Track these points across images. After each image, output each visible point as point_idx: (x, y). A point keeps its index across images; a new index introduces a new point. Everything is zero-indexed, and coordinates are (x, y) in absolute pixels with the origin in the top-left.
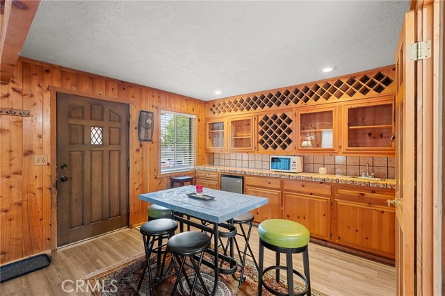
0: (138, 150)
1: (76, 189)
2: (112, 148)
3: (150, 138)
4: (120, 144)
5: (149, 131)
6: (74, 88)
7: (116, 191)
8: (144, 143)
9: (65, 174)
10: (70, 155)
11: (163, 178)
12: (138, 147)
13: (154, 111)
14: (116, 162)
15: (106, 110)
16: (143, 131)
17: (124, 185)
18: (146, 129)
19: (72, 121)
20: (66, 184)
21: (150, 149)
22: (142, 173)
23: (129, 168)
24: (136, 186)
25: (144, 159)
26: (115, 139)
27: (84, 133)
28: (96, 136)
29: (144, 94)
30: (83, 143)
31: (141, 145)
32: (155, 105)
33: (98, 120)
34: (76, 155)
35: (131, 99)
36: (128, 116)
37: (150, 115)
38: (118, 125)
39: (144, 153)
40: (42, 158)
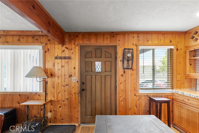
0: (122, 75)
1: (88, 96)
2: (107, 74)
3: (130, 67)
4: (111, 71)
5: (130, 62)
6: (88, 42)
7: (109, 100)
8: (126, 70)
9: (84, 87)
10: (86, 77)
11: (141, 96)
12: (122, 73)
13: (134, 48)
14: (109, 83)
15: (103, 51)
16: (126, 62)
17: (113, 97)
18: (128, 61)
19: (87, 60)
20: (84, 92)
21: (131, 75)
22: (125, 91)
23: (116, 87)
24: (121, 99)
25: (127, 81)
26: (108, 69)
27: (92, 65)
28: (98, 66)
30: (92, 71)
31: (124, 72)
32: (135, 43)
33: (99, 58)
34: (89, 77)
35: (118, 42)
36: (116, 53)
37: (131, 51)
38: (109, 59)
39: (127, 78)
40: (75, 79)
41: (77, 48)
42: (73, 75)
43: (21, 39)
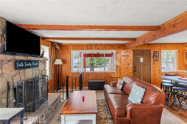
0: (153, 64)
1: (137, 74)
2: (146, 63)
3: (157, 60)
4: (148, 62)
5: (157, 57)
6: (137, 48)
7: (147, 76)
9: (135, 69)
10: (136, 65)
11: (162, 73)
12: (153, 63)
13: (159, 51)
14: (147, 67)
15: (144, 53)
16: (155, 58)
17: (149, 74)
18: (156, 57)
19: (136, 57)
20: (135, 72)
21: (157, 64)
22: (155, 71)
23: (150, 69)
24: (153, 75)
25: (155, 67)
26: (146, 61)
27: (139, 59)
28: (142, 60)
29: (155, 46)
30: (139, 62)
31: (154, 62)
32: (159, 49)
33: (142, 55)
34: (137, 65)
35: (151, 48)
36: (150, 53)
37: (158, 52)
38: (147, 56)
39: (155, 65)
40: (131, 66)
41: (132, 51)
42: (130, 64)
43: (106, 47)
